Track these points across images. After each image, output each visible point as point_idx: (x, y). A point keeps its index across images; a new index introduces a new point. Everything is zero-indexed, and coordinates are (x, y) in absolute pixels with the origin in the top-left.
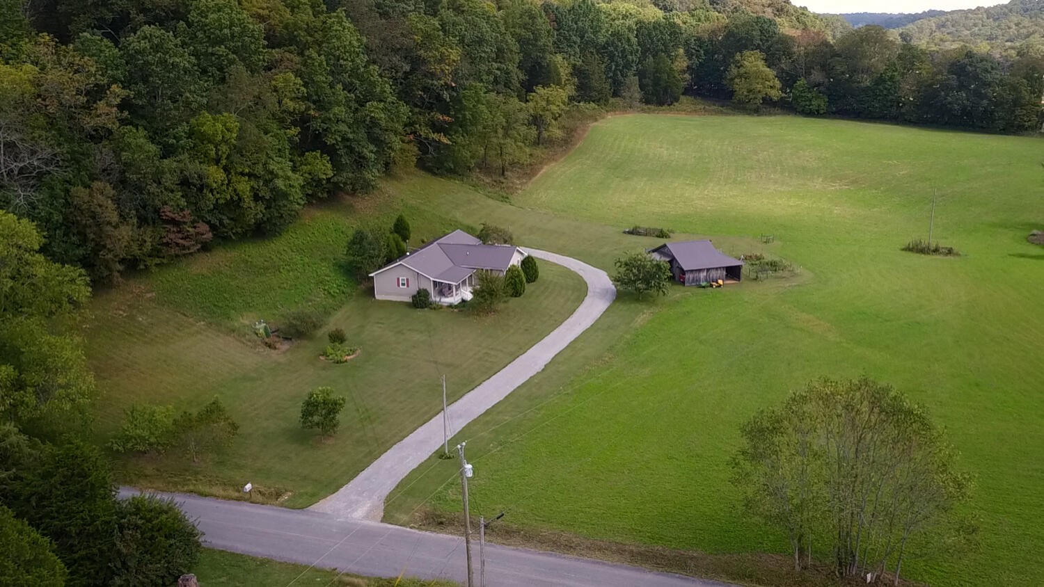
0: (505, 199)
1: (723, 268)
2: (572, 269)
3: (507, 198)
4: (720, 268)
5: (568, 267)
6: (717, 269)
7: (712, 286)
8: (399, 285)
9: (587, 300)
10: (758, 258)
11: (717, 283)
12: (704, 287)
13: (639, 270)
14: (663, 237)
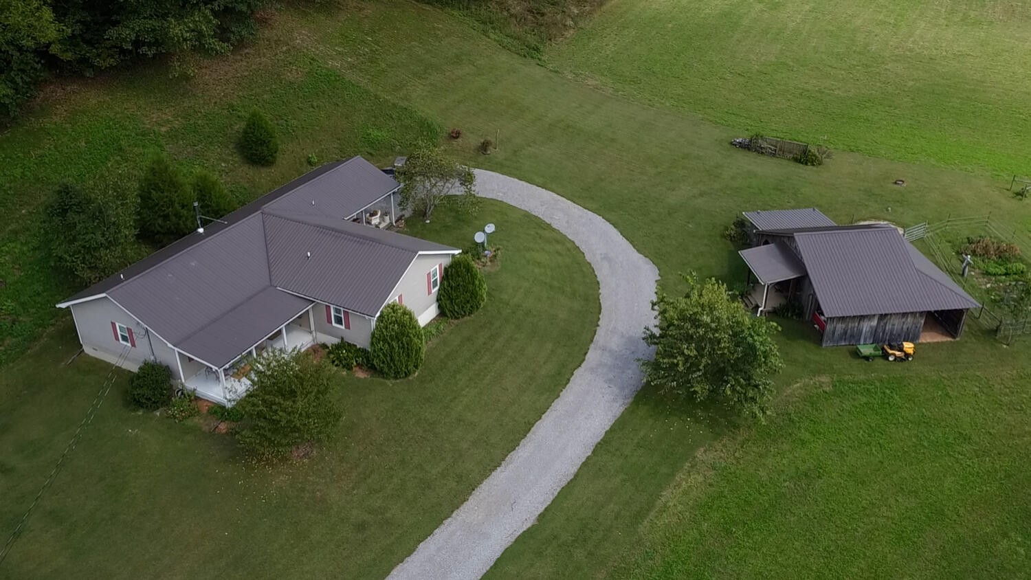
0: (532, 52)
1: (921, 313)
2: (588, 258)
3: (537, 50)
4: (912, 313)
5: (583, 248)
6: (904, 315)
7: (885, 356)
8: (117, 339)
9: (581, 380)
10: (1004, 255)
11: (901, 350)
12: (867, 358)
13: (700, 349)
14: (806, 164)
